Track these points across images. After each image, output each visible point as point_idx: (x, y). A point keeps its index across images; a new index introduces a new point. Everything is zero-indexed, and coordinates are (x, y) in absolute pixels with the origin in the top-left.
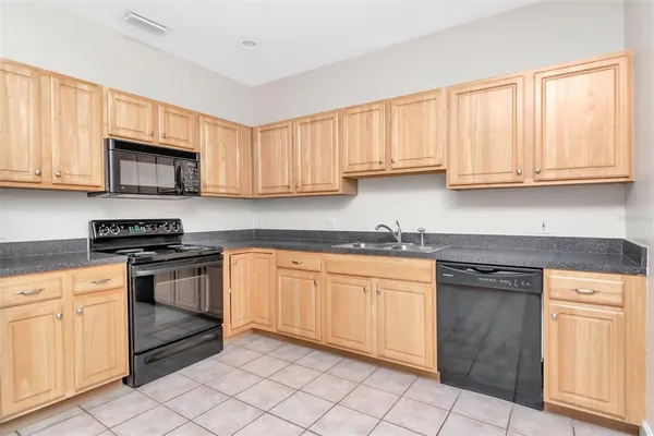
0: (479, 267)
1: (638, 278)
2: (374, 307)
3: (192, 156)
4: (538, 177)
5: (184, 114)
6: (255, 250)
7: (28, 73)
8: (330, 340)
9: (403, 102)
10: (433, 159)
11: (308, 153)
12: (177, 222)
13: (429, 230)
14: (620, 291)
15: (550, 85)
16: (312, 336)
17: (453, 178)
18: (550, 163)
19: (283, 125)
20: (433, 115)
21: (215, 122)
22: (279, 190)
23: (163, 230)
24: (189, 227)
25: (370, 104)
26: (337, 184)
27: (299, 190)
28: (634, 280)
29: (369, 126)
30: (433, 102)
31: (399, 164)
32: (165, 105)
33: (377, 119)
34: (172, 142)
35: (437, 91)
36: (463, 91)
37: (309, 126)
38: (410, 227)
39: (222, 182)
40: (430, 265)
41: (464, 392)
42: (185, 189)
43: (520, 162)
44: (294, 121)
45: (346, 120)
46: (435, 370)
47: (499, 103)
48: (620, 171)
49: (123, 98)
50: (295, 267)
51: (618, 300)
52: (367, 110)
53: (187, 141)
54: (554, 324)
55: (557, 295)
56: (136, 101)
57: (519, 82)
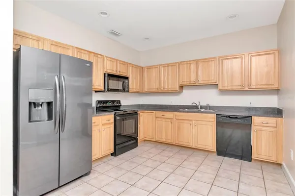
0: (231, 116)
1: (281, 119)
2: (194, 130)
3: (127, 78)
4: (249, 87)
5: (124, 63)
6: (147, 111)
7: (86, 52)
8: (177, 142)
9: (202, 61)
10: (213, 80)
11: (166, 77)
12: (119, 101)
13: (211, 105)
14: (275, 122)
15: (254, 58)
16: (169, 141)
17: (220, 87)
18: (254, 83)
19: (156, 67)
20: (213, 66)
21: (133, 66)
22: (154, 90)
23: (115, 104)
24: (123, 103)
25: (190, 61)
26: (177, 89)
27: (162, 90)
28: (280, 119)
29: (190, 69)
30: (213, 62)
31: (201, 82)
32: (120, 61)
33: (193, 66)
34: (121, 73)
35: (215, 58)
36: (224, 58)
37: (166, 68)
38: (204, 104)
39: (134, 87)
40: (214, 116)
41: (225, 158)
42: (125, 90)
43: (243, 83)
44: (160, 65)
45: (181, 66)
46: (216, 151)
47: (236, 63)
48: (276, 86)
49: (109, 59)
50: (163, 117)
51: (275, 125)
52: (189, 63)
53: (125, 73)
54: (255, 133)
55: (256, 124)
56: (112, 60)
57: (243, 56)
